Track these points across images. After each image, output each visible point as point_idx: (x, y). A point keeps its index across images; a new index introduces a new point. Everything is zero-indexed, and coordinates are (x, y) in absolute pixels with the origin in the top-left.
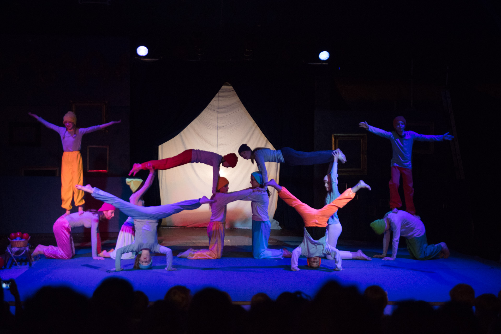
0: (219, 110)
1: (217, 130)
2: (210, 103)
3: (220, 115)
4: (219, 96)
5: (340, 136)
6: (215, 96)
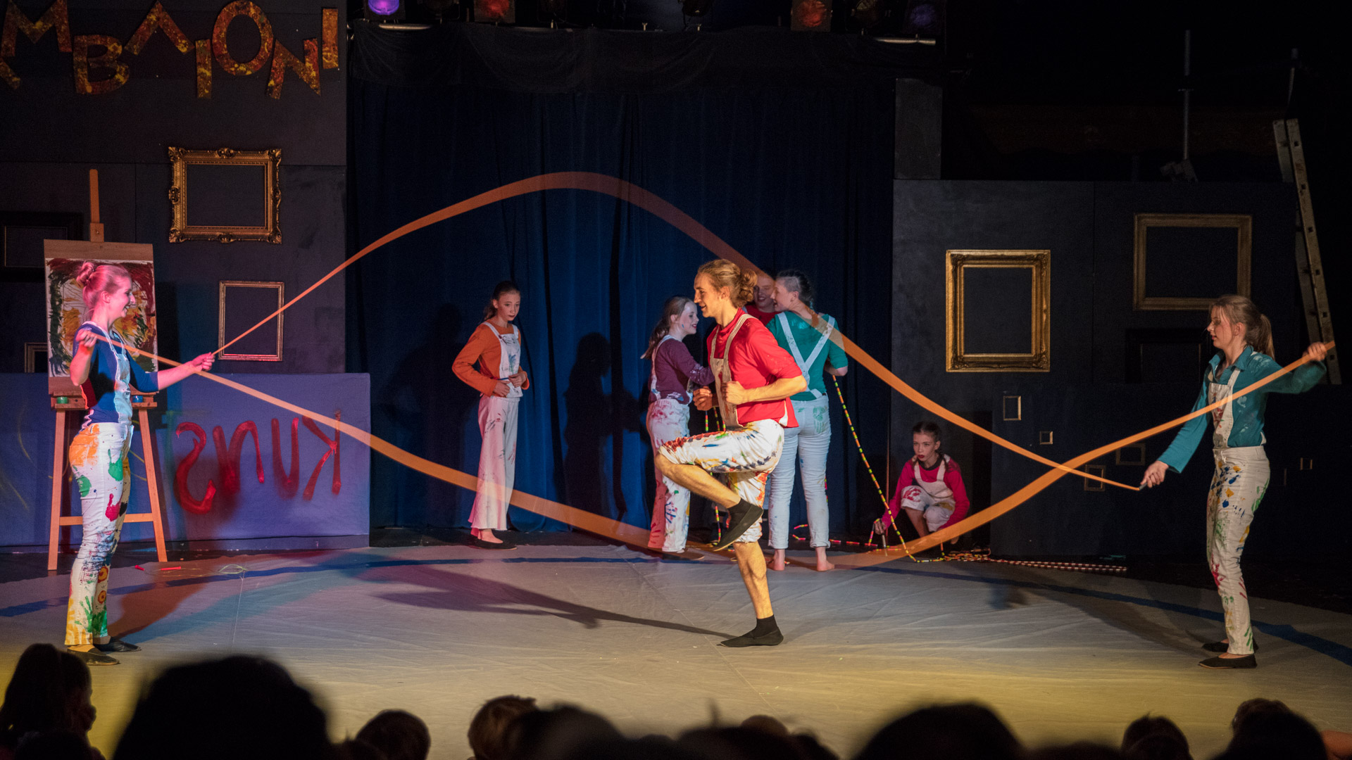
5: (969, 257)
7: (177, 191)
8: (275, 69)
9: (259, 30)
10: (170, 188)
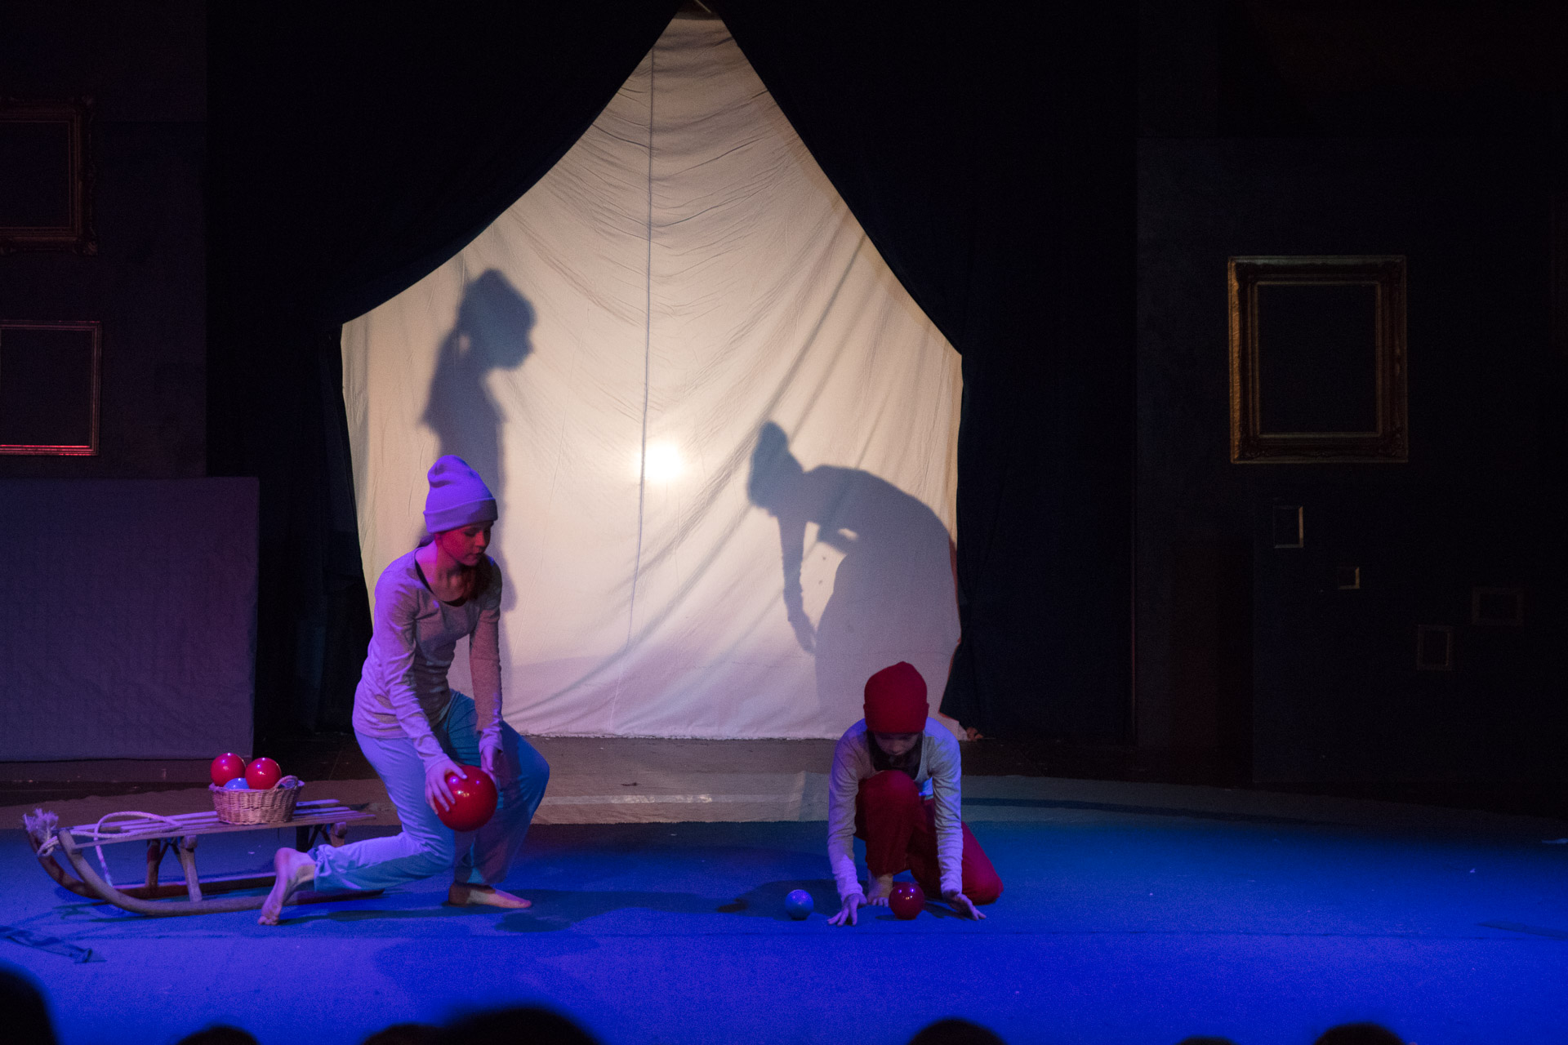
0: (658, 140)
1: (645, 243)
2: (610, 106)
3: (662, 166)
4: (653, 71)
5: (1267, 269)
6: (636, 70)
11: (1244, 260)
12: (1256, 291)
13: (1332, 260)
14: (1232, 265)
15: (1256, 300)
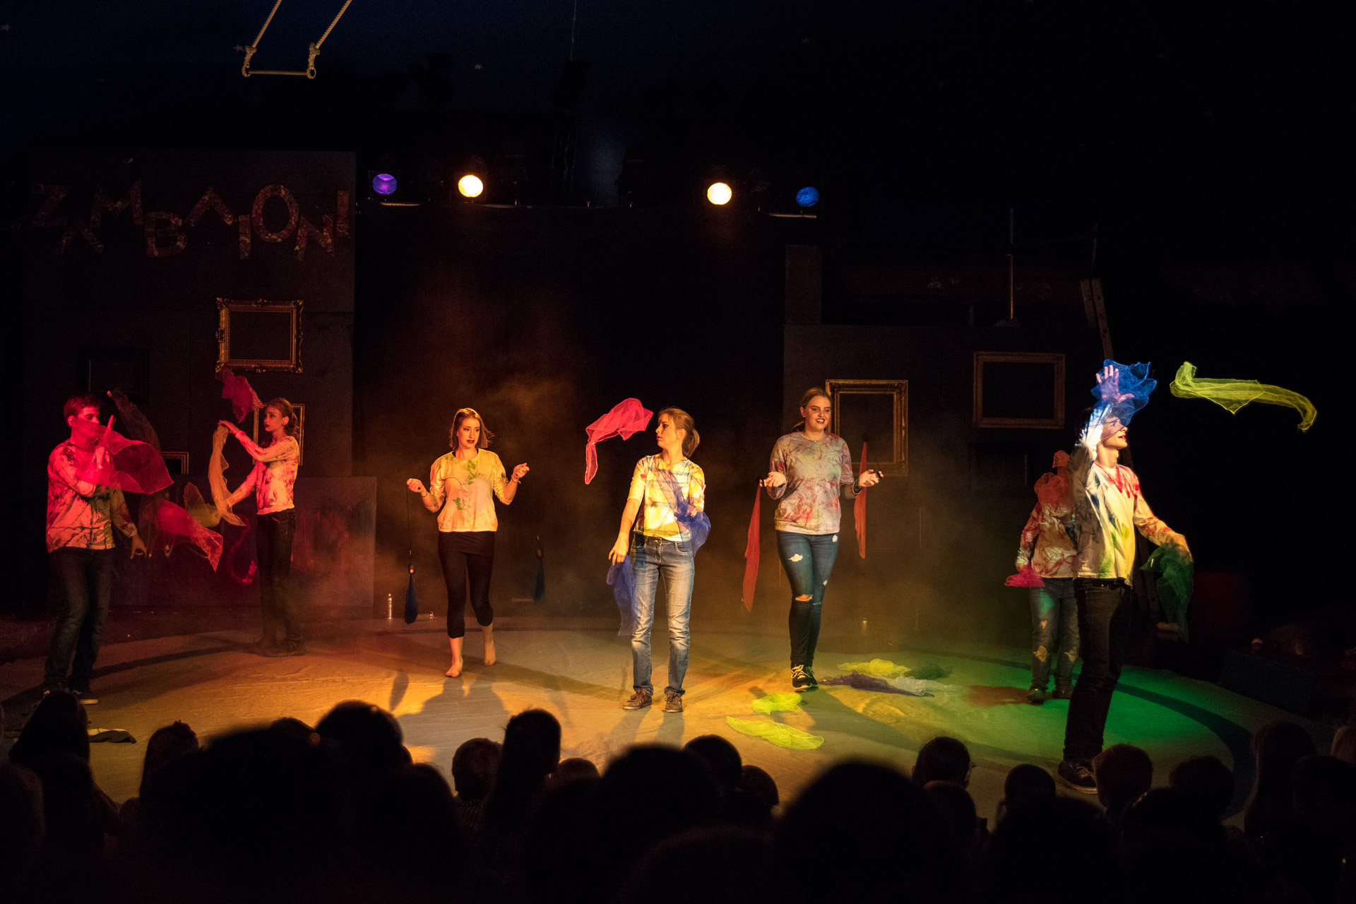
5: (844, 386)
7: (222, 332)
8: (300, 237)
9: (287, 207)
10: (217, 330)
11: (833, 381)
12: (838, 395)
13: (874, 382)
14: (827, 383)
15: (838, 400)
